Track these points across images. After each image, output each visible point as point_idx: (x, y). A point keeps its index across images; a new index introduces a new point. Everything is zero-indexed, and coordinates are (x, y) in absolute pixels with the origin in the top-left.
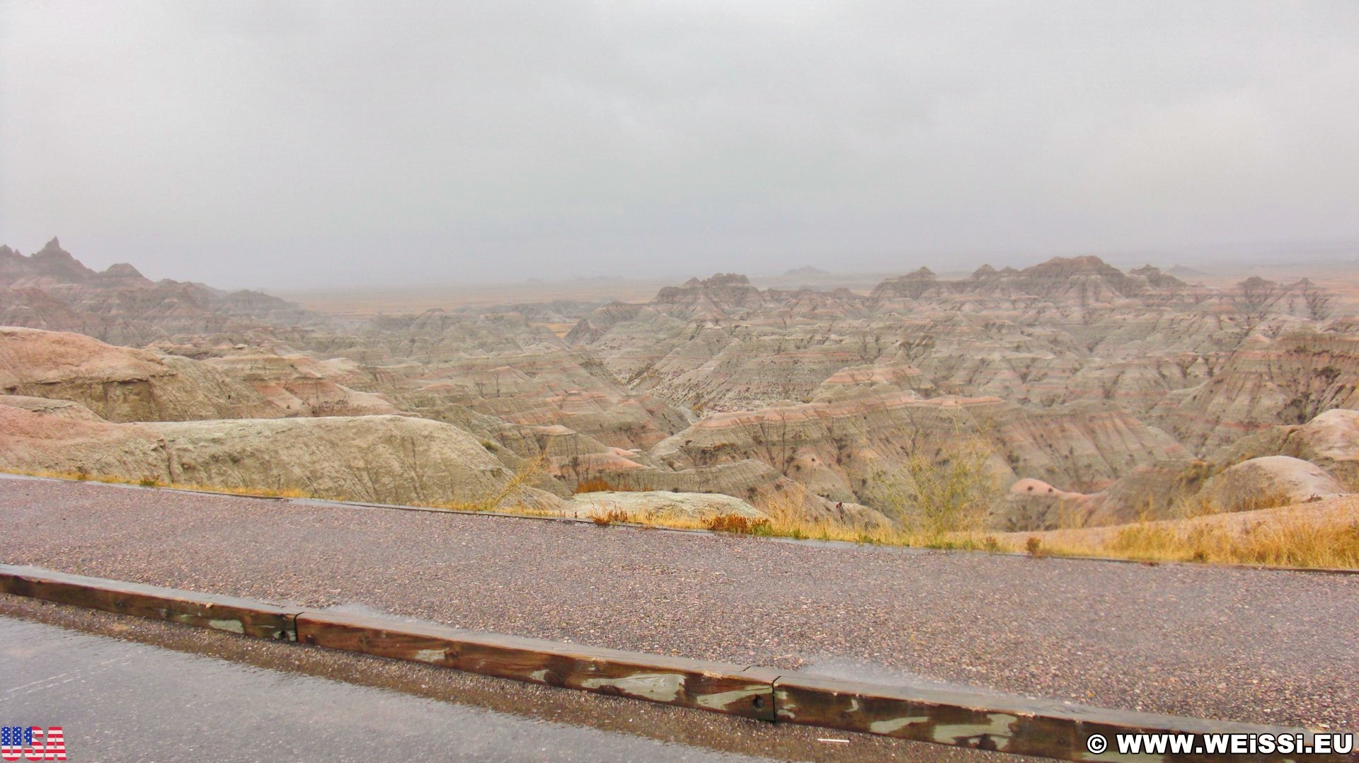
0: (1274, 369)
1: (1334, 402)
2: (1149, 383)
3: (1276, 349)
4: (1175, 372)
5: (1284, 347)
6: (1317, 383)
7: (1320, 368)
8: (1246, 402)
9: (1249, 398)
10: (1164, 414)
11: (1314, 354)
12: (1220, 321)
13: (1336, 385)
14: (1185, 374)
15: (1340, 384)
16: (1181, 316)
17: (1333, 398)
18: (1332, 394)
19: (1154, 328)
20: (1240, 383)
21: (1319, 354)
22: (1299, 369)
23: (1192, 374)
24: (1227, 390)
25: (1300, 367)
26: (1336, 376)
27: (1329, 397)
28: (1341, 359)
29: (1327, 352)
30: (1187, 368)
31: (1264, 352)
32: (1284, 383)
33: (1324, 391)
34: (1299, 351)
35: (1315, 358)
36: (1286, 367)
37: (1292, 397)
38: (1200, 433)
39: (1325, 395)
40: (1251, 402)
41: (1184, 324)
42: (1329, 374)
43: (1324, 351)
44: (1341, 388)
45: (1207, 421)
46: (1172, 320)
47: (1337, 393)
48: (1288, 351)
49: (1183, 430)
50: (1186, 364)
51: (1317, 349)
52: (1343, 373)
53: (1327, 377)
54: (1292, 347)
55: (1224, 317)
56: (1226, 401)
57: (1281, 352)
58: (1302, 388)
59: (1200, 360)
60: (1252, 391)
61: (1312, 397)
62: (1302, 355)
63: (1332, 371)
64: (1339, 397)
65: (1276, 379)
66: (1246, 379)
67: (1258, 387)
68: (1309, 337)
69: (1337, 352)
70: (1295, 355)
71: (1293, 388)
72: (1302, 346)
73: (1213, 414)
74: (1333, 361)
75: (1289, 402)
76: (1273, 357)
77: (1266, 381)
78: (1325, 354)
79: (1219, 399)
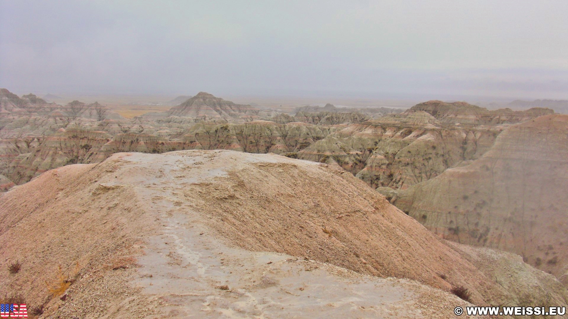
0: (63, 145)
1: (89, 160)
2: (11, 150)
3: (64, 136)
4: (25, 145)
5: (67, 135)
6: (81, 152)
7: (83, 145)
8: (50, 161)
9: (51, 158)
10: (16, 165)
11: (81, 139)
12: (56, 120)
13: (90, 153)
14: (29, 146)
15: (91, 152)
16: (39, 117)
17: (88, 158)
18: (88, 157)
19: (27, 123)
20: (47, 152)
21: (83, 138)
22: (74, 145)
23: (32, 146)
24: (42, 155)
25: (74, 144)
26: (90, 148)
27: (87, 158)
28: (92, 141)
29: (86, 137)
30: (30, 143)
31: (58, 137)
32: (67, 152)
33: (85, 155)
34: (75, 137)
35: (81, 140)
36: (68, 145)
37: (71, 158)
38: (29, 175)
39: (85, 157)
40: (52, 160)
41: (41, 121)
42: (87, 147)
43: (85, 137)
44: (92, 154)
45: (32, 170)
46: (35, 119)
47: (90, 156)
48: (69, 137)
49: (22, 174)
50: (30, 141)
51: (83, 136)
52: (93, 147)
53: (86, 149)
54: (71, 135)
55: (58, 118)
56: (41, 160)
57: (67, 137)
58: (75, 154)
59: (36, 140)
60: (52, 156)
61: (80, 158)
62: (76, 139)
63: (88, 146)
64: (91, 158)
65: (63, 150)
66: (50, 150)
67: (55, 153)
68: (79, 131)
69: (90, 137)
70: (72, 138)
71: (71, 154)
72: (75, 135)
73: (35, 166)
74: (89, 141)
75: (69, 160)
76: (62, 140)
77: (59, 151)
78: (86, 139)
79: (38, 159)
